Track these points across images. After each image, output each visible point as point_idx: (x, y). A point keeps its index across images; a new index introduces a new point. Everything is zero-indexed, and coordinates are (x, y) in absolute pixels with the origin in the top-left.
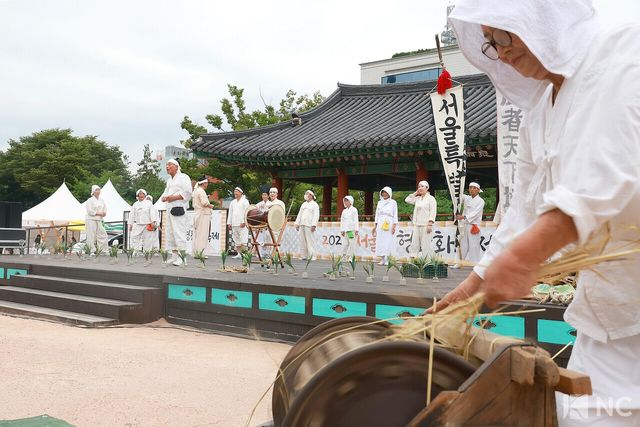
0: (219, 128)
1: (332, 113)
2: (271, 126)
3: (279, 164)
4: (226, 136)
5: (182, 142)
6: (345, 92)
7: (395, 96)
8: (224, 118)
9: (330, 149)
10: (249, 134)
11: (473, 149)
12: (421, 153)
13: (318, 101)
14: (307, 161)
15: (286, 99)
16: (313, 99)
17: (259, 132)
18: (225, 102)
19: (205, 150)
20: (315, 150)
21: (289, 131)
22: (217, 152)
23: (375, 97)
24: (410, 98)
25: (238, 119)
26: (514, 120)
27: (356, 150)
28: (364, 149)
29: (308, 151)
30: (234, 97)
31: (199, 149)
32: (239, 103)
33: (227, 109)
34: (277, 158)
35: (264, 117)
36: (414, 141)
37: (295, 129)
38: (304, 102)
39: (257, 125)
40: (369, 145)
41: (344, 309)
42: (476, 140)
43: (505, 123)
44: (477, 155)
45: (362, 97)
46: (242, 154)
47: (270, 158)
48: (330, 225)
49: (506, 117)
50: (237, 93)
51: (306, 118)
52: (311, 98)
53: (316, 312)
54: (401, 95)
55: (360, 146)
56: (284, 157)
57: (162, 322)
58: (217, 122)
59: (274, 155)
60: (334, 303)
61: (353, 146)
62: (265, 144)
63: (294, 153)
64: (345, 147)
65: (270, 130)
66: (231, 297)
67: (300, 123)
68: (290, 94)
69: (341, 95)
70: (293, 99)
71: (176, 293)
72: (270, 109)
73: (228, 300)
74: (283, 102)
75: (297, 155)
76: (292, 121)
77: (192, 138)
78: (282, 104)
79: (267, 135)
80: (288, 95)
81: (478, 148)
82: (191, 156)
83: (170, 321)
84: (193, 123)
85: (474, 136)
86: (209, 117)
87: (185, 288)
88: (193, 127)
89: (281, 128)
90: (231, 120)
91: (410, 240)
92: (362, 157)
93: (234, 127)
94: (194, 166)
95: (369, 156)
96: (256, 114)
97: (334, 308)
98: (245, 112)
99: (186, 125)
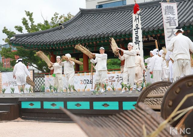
0: (21, 32)
1: (78, 23)
2: (48, 30)
3: (54, 48)
4: (27, 36)
5: (3, 39)
6: (83, 13)
7: (107, 13)
8: (24, 27)
9: (79, 39)
10: (38, 34)
11: (147, 37)
12: (122, 40)
13: (70, 17)
14: (68, 46)
15: (54, 17)
16: (67, 16)
17: (43, 33)
18: (24, 19)
19: (17, 43)
20: (72, 40)
21: (58, 32)
22: (23, 43)
23: (98, 14)
24: (115, 14)
25: (30, 27)
26: (172, 21)
27: (92, 39)
28: (96, 39)
29: (68, 41)
30: (28, 16)
31: (14, 42)
32: (31, 19)
33: (25, 22)
34: (53, 45)
35: (43, 26)
36: (119, 34)
37: (61, 31)
38: (63, 18)
39: (40, 30)
40: (98, 37)
41: (108, 105)
42: (148, 32)
43: (167, 23)
44: (148, 39)
45: (92, 15)
46: (36, 44)
47: (50, 45)
48: (84, 75)
49: (168, 20)
50: (29, 15)
51: (66, 26)
52: (66, 16)
53: (95, 108)
54: (110, 13)
55: (94, 37)
56: (57, 44)
57: (19, 119)
58: (20, 29)
59: (52, 43)
60: (103, 103)
61: (90, 38)
62: (47, 38)
63: (62, 42)
64: (86, 38)
65: (48, 32)
66: (53, 105)
67: (63, 28)
68: (56, 14)
69: (82, 14)
70: (57, 17)
71: (25, 105)
72: (46, 22)
73: (52, 106)
74: (53, 18)
75: (63, 43)
76: (59, 27)
77: (8, 37)
78: (52, 19)
79: (47, 34)
80: (55, 15)
81: (149, 36)
82: (8, 46)
83: (23, 118)
84: (8, 30)
85: (147, 30)
86: (16, 27)
87: (30, 103)
88: (8, 32)
89: (54, 30)
90: (27, 28)
91: (122, 79)
92: (95, 43)
93: (29, 31)
94: (10, 51)
95: (98, 42)
96: (39, 25)
97: (103, 105)
98: (34, 24)
99: (5, 31)
